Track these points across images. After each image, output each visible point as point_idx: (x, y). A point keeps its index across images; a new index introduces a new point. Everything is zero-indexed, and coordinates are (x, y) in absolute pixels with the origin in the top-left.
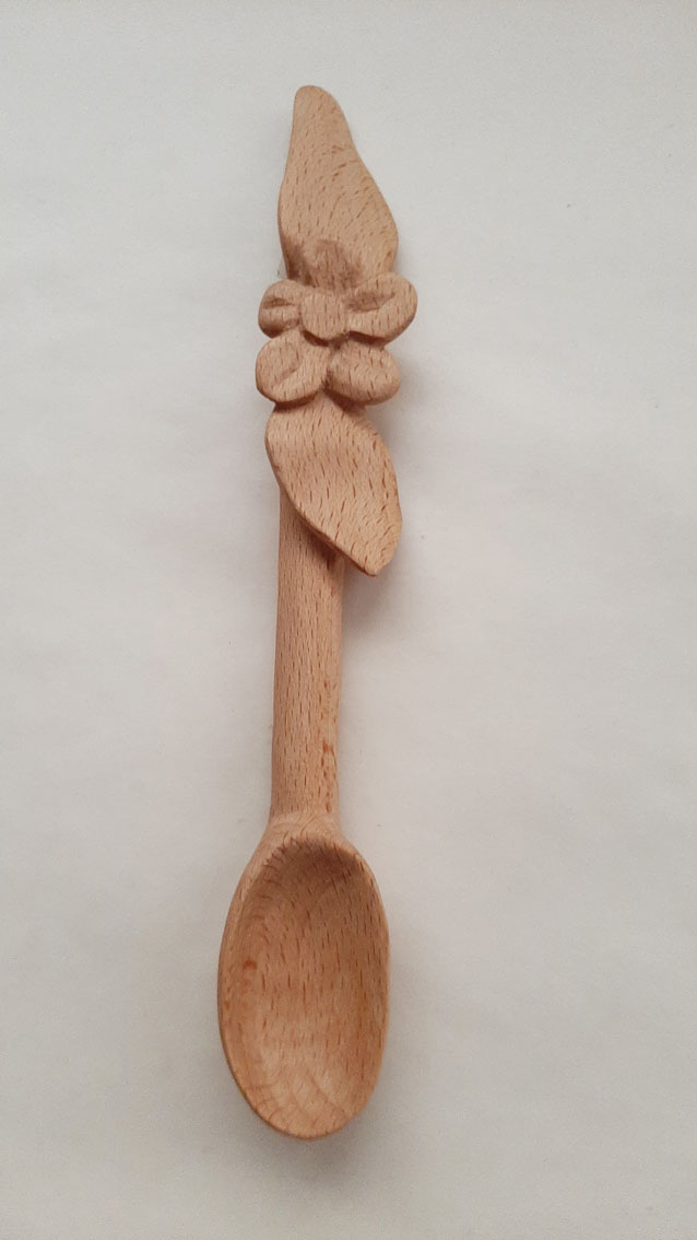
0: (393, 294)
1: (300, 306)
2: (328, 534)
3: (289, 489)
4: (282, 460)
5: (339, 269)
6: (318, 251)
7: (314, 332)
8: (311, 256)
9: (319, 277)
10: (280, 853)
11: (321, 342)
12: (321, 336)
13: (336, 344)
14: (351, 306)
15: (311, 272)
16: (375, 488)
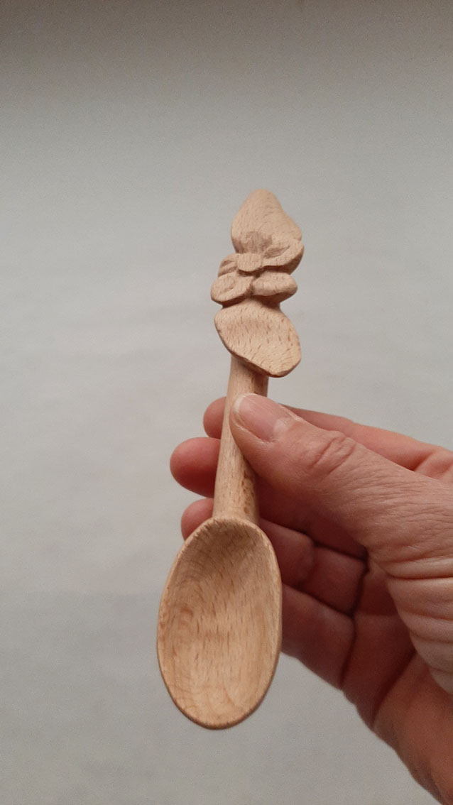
0: (289, 247)
1: (236, 261)
2: (247, 358)
3: (225, 340)
4: (222, 327)
5: (260, 242)
6: (247, 236)
7: (244, 269)
8: (244, 240)
9: (248, 248)
10: (206, 530)
11: (248, 274)
12: (247, 270)
13: (257, 273)
14: (265, 256)
15: (244, 246)
16: (282, 341)
